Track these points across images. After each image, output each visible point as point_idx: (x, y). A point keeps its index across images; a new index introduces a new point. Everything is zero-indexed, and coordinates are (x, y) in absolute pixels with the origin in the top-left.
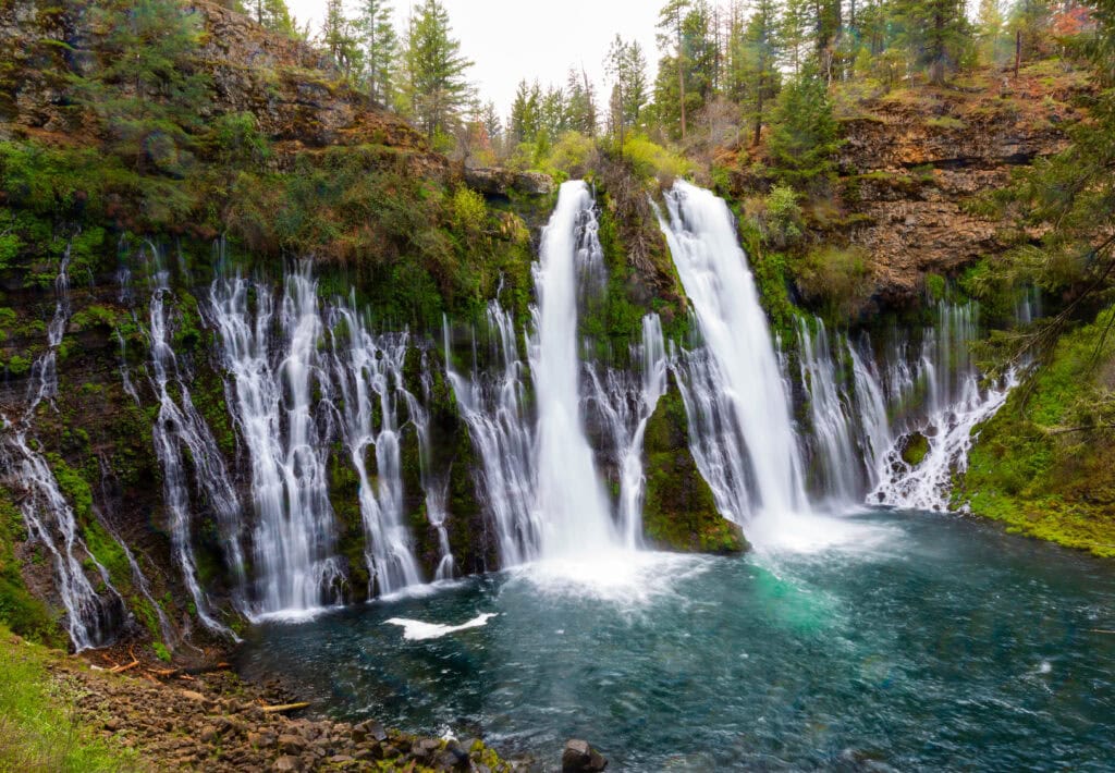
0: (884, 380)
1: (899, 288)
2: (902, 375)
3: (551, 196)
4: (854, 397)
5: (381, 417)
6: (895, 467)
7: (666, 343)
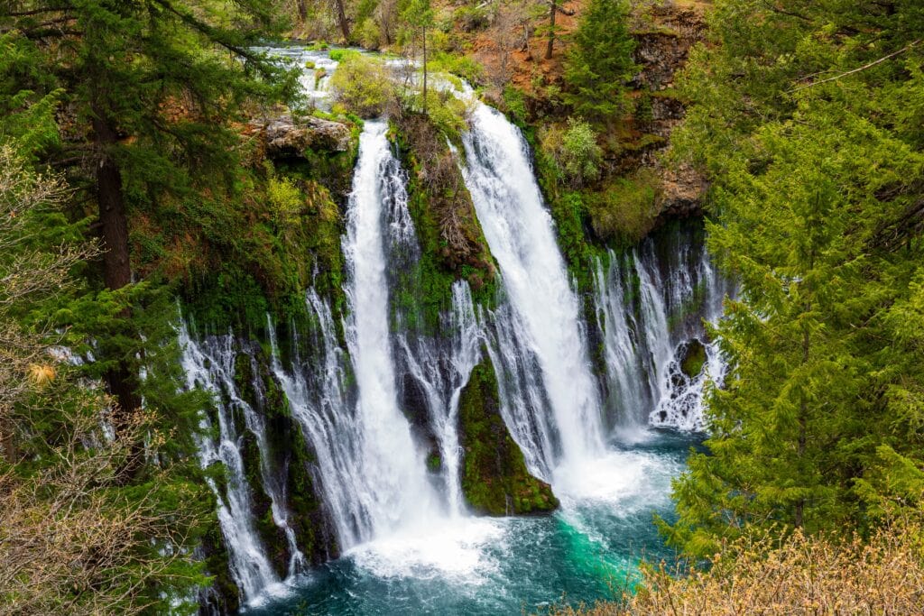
0: (666, 288)
1: (687, 203)
2: (683, 282)
3: (352, 154)
4: (639, 316)
5: (219, 429)
6: (674, 380)
7: (476, 309)
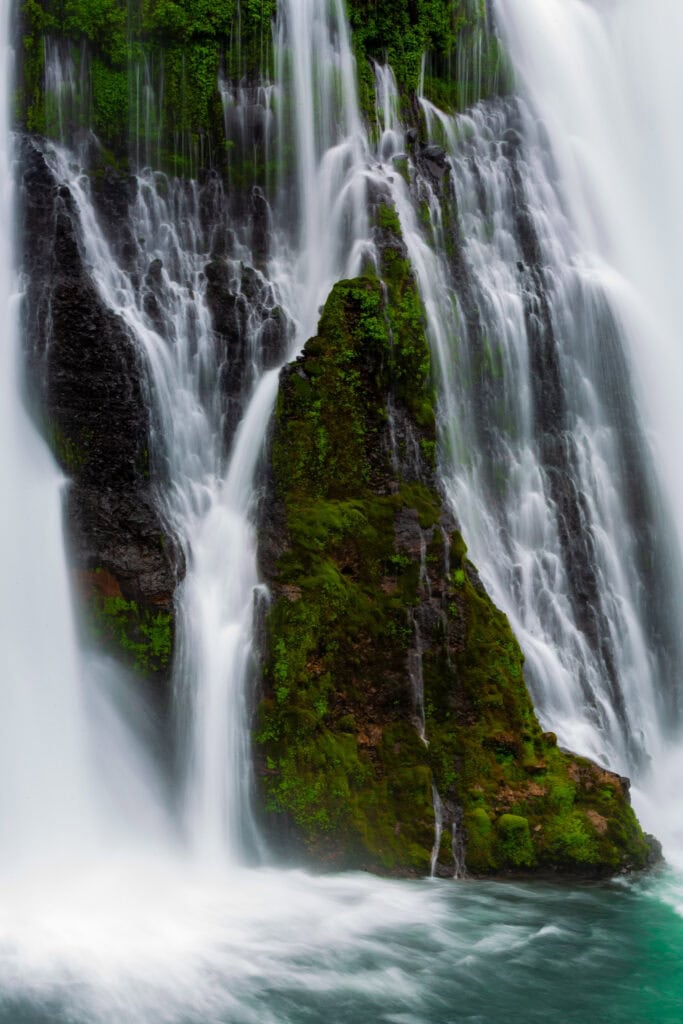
7: (366, 81)
